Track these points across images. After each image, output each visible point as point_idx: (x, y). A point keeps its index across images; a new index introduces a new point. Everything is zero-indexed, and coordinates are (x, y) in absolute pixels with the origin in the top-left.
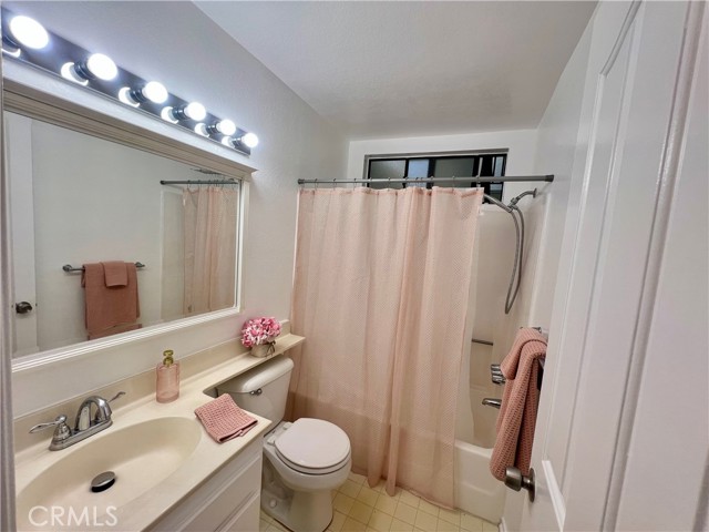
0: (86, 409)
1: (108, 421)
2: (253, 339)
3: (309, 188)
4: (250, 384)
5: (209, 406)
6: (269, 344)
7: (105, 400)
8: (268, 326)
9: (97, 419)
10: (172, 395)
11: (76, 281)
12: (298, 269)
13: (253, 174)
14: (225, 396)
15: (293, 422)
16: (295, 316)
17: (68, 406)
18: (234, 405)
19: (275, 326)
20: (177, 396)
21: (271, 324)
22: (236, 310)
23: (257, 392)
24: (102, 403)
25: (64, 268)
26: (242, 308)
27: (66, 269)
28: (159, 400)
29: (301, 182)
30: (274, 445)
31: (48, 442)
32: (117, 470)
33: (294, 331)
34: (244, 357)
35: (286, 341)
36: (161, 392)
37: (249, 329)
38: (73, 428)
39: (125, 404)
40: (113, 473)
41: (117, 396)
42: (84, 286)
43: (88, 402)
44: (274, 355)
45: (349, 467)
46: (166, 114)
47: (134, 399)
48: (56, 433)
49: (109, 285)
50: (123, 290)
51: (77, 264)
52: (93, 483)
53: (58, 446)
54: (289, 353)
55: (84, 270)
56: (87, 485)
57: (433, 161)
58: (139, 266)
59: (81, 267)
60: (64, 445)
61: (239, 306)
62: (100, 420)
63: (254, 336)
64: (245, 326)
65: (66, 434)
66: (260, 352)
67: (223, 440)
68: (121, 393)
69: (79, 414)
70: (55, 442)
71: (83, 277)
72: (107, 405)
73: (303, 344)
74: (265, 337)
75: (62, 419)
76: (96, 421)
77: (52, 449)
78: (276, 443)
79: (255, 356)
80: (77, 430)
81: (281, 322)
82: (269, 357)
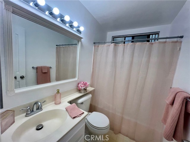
0: (35, 105)
1: (41, 109)
2: (81, 88)
3: (97, 45)
4: (80, 101)
5: (69, 107)
6: (85, 89)
7: (41, 103)
8: (85, 84)
9: (38, 108)
10: (59, 103)
11: (35, 71)
12: (93, 68)
13: (82, 39)
14: (74, 104)
15: (91, 113)
16: (92, 82)
17: (31, 104)
18: (77, 107)
19: (87, 84)
20: (60, 103)
21: (86, 84)
22: (76, 79)
23: (82, 103)
24: (39, 104)
25: (32, 67)
26: (78, 78)
27: (33, 68)
28: (55, 104)
29: (94, 43)
30: (86, 119)
31: (25, 114)
32: (44, 124)
33: (91, 86)
34: (78, 93)
35: (90, 89)
36: (56, 101)
37: (80, 85)
38: (32, 110)
39: (46, 104)
40: (42, 125)
41: (44, 102)
42: (37, 72)
43: (36, 103)
44: (87, 93)
45: (109, 128)
46: (59, 19)
47: (49, 103)
48: (27, 112)
49: (43, 72)
50: (47, 74)
51: (35, 66)
52: (37, 127)
53: (28, 115)
54: (90, 93)
55: (37, 68)
56: (35, 128)
57: (133, 37)
58: (50, 67)
59: (36, 67)
60: (29, 115)
61: (77, 78)
62: (39, 108)
63: (81, 87)
64: (79, 84)
65: (30, 112)
66: (83, 91)
67: (74, 118)
68: (45, 101)
69: (34, 106)
70: (27, 114)
71: (37, 70)
72: (41, 104)
73: (94, 90)
74: (84, 87)
75: (29, 107)
76: (38, 109)
77: (26, 116)
78: (87, 119)
79: (81, 93)
80: (33, 111)
81: (88, 83)
82: (85, 93)
